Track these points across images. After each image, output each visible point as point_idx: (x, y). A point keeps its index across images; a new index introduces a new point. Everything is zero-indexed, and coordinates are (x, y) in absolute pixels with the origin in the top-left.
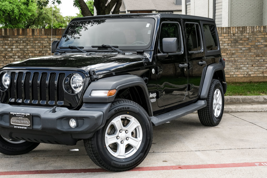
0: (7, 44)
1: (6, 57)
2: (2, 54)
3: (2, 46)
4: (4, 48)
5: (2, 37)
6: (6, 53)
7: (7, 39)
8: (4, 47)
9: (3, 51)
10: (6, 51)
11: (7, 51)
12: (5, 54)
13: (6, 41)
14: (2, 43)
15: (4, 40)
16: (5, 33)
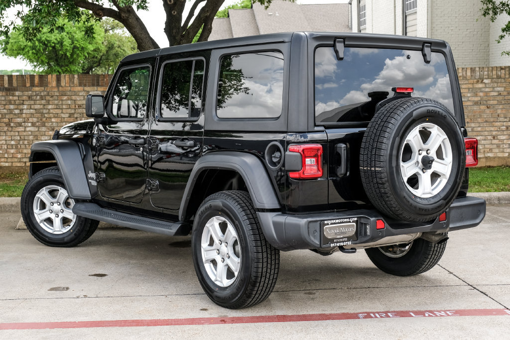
0: (13, 102)
1: (10, 125)
2: (4, 119)
3: (5, 105)
4: (8, 110)
5: (3, 89)
6: (12, 118)
7: (13, 94)
8: (7, 107)
9: (5, 114)
10: (10, 113)
11: (12, 113)
12: (9, 120)
13: (11, 97)
14: (3, 100)
15: (7, 95)
16: (9, 83)
